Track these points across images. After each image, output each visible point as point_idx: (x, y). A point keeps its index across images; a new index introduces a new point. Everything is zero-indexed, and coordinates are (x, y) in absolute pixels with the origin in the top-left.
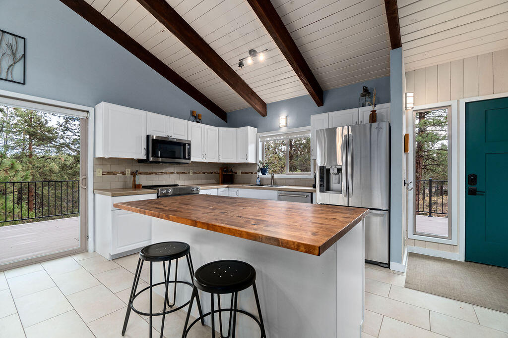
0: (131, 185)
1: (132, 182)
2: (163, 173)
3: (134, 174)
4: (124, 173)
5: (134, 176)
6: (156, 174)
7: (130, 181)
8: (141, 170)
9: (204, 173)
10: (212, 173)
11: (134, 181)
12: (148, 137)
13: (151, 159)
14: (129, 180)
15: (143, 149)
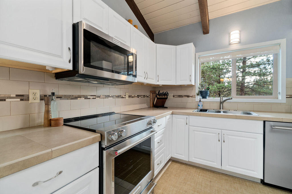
0: (41, 120)
1: (42, 114)
2: (95, 97)
3: (46, 99)
4: (24, 98)
5: (47, 104)
6: (86, 98)
7: (39, 113)
8: (61, 93)
9: (138, 96)
10: (144, 96)
11: (48, 112)
12: (75, 27)
13: (82, 69)
14: (36, 111)
15: (66, 50)
